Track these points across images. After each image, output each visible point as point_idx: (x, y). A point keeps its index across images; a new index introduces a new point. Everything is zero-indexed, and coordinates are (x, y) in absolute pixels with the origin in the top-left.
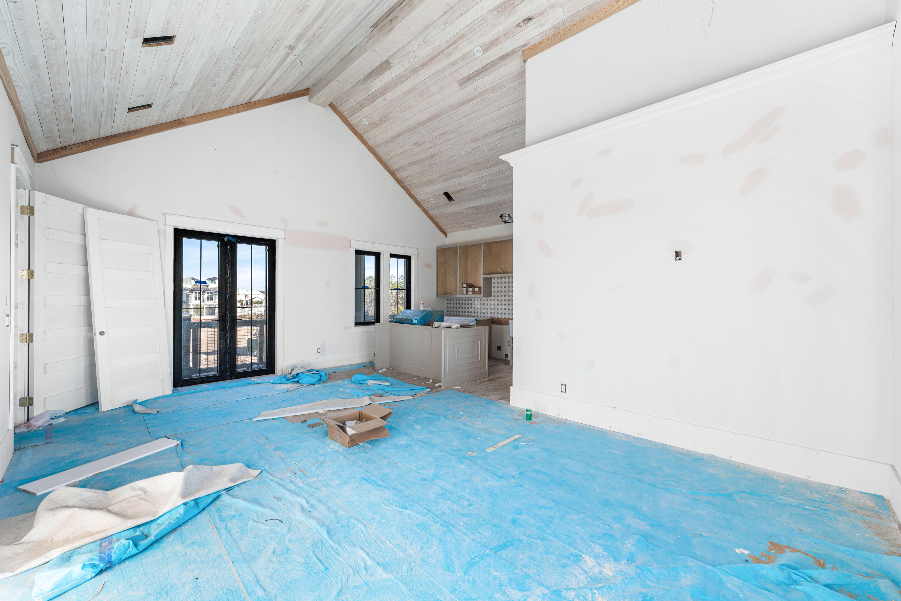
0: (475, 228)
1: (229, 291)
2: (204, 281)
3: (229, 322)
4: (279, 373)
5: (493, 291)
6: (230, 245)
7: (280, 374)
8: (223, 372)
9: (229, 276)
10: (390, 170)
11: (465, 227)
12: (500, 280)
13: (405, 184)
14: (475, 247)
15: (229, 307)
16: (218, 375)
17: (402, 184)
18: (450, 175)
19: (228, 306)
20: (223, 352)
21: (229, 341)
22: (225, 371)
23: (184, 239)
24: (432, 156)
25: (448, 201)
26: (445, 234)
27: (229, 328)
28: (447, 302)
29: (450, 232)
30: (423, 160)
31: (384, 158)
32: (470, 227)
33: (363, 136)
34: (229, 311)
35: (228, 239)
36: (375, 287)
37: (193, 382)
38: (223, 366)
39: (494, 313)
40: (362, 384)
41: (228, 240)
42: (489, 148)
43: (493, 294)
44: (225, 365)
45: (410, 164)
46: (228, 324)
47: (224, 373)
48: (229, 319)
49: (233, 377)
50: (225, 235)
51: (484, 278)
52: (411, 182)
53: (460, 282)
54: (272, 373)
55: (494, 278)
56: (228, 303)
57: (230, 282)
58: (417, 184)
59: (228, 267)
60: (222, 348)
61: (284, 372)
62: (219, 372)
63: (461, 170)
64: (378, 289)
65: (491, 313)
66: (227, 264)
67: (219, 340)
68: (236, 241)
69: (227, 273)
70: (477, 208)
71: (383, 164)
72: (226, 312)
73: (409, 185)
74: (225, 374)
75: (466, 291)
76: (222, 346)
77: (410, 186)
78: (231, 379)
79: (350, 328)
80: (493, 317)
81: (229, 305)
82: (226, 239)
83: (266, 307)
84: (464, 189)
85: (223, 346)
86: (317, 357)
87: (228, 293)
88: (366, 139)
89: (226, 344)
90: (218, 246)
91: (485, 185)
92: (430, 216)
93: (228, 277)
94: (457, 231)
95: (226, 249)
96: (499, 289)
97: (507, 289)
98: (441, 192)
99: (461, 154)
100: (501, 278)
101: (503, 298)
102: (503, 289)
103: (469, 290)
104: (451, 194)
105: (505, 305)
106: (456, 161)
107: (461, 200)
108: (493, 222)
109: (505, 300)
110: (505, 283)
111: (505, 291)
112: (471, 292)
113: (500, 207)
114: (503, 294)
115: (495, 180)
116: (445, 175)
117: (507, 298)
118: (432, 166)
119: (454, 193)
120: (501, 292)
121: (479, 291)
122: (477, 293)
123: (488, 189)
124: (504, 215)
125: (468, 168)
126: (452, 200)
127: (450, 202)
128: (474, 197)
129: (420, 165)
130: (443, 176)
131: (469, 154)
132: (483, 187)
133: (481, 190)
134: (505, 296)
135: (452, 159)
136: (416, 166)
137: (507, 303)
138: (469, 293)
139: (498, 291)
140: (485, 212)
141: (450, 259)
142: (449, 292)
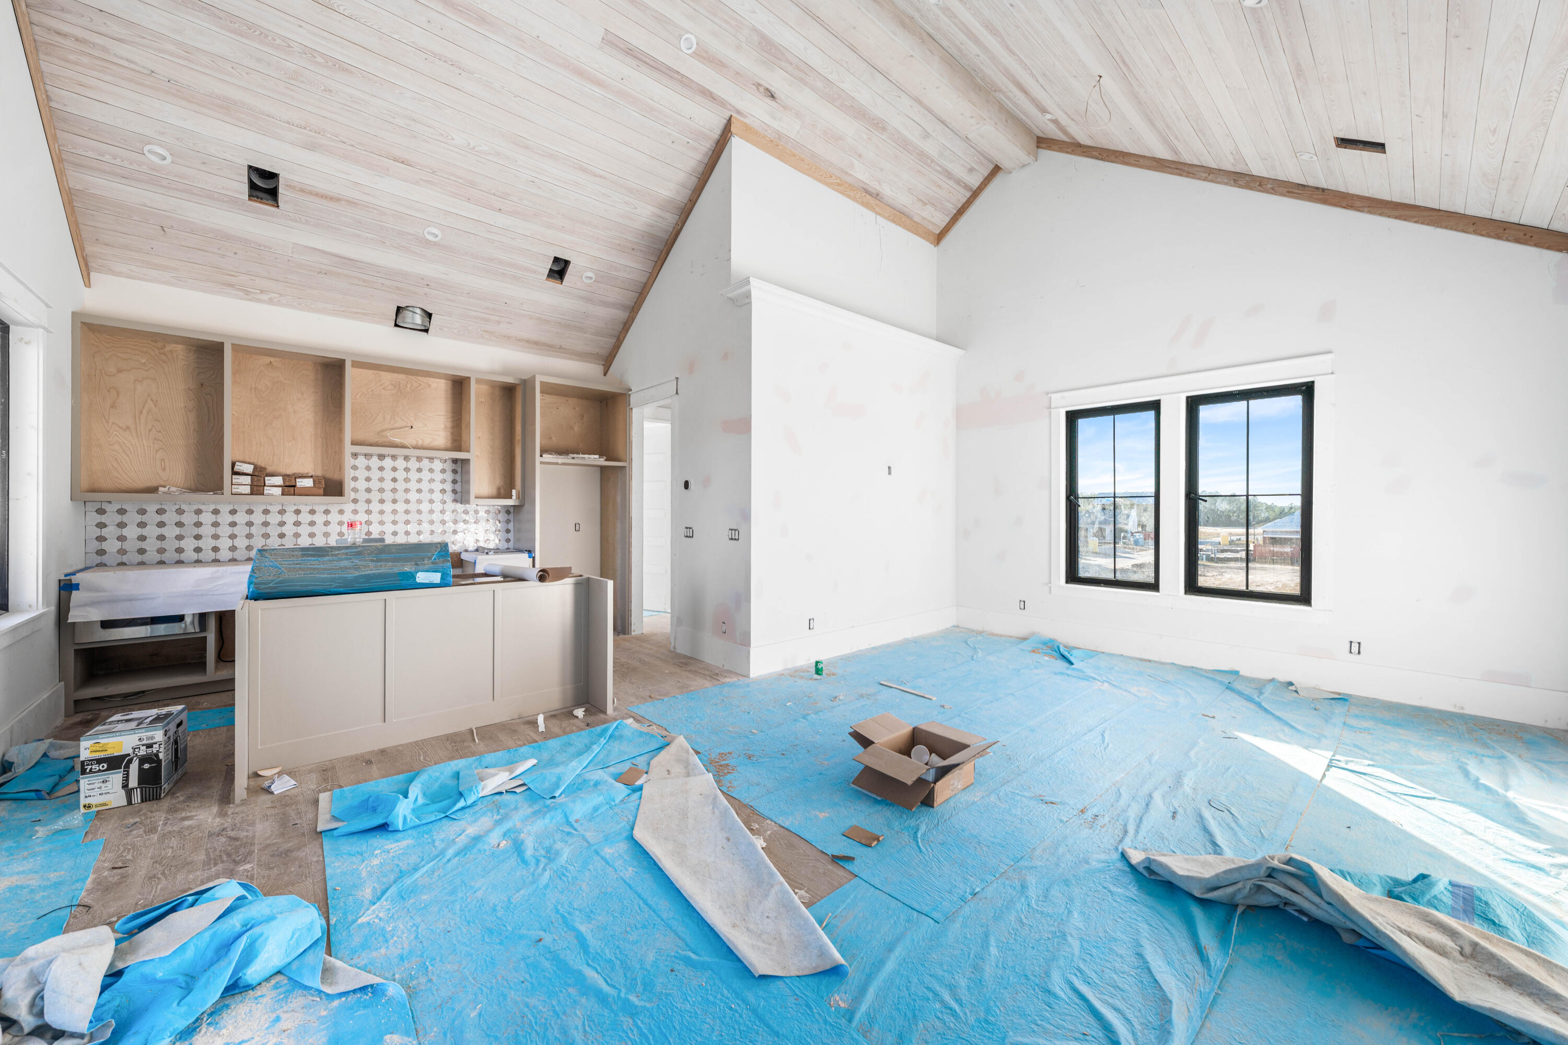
0: (271, 302)
12: (375, 462)
24: (342, 67)
25: (247, 198)
26: (85, 271)
43: (351, 495)
52: (95, 39)
53: (229, 456)
55: (355, 455)
58: (134, 67)
63: (403, 162)
70: (345, 261)
75: (252, 486)
84: (357, 204)
91: (436, 231)
96: (375, 485)
97: (401, 486)
98: (246, 159)
99: (450, 137)
100: (381, 457)
101: (388, 507)
102: (388, 485)
103: (267, 482)
104: (289, 186)
105: (394, 522)
106: (415, 137)
107: (308, 219)
108: (363, 311)
109: (394, 512)
110: (394, 469)
111: (394, 490)
112: (280, 489)
113: (427, 290)
114: (388, 496)
115: (478, 238)
116: (328, 135)
117: (401, 507)
118: (302, 82)
119: (302, 191)
120: (381, 490)
121: (320, 488)
122: (306, 492)
123: (435, 244)
124: (411, 309)
125: (433, 172)
126: (264, 201)
127: (249, 199)
128: (370, 236)
129: (244, 41)
130: (316, 132)
131: (476, 153)
132: (428, 233)
133: (411, 234)
134: (395, 501)
135: (408, 125)
136: (213, 28)
137: (401, 517)
138: (265, 492)
139: (368, 490)
140: (364, 281)
141: (113, 370)
142: (103, 484)
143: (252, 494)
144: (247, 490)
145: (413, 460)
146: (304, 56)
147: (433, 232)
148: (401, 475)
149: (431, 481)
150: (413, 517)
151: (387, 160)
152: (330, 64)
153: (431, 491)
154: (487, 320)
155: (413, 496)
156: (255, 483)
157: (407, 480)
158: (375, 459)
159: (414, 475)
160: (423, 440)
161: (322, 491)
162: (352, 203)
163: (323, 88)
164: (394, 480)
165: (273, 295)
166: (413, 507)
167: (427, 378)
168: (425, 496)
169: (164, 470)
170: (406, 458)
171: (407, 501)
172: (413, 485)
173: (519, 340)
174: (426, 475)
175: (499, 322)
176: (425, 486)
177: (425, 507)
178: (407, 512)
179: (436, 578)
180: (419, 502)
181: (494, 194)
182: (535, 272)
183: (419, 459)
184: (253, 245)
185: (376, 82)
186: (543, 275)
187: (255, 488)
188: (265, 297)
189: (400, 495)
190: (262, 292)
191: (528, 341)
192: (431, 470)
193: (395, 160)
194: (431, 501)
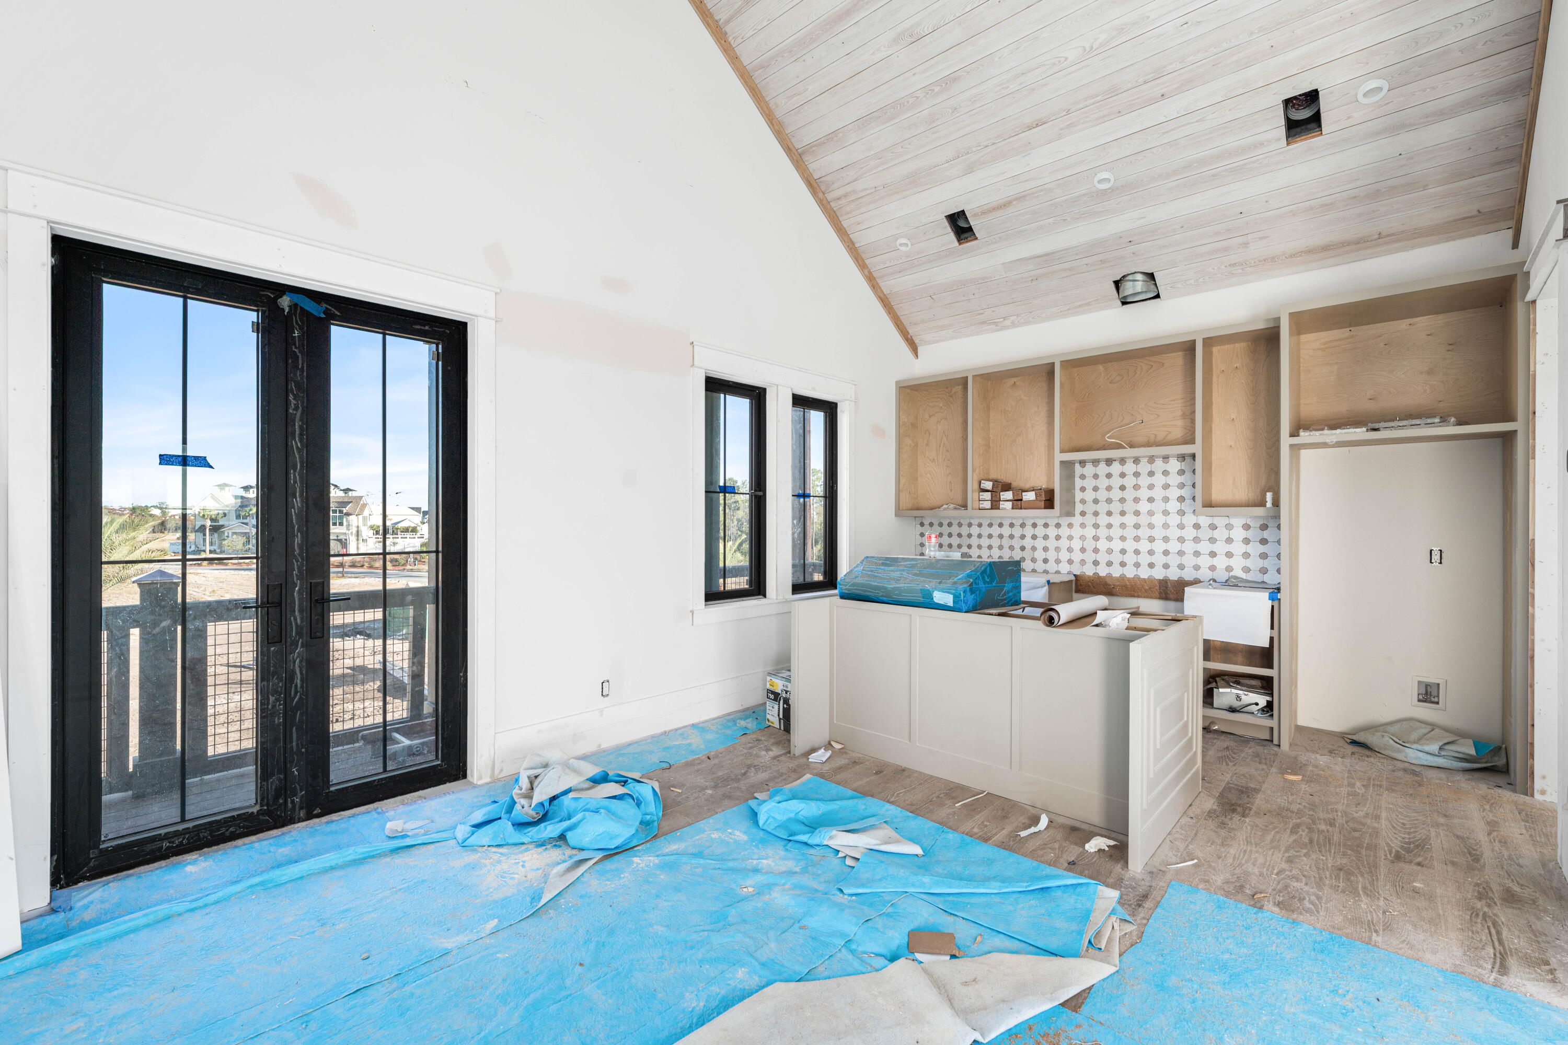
0: (1014, 325)
1: (301, 496)
2: (196, 458)
3: (301, 611)
4: (480, 778)
5: (1077, 499)
6: (301, 328)
7: (487, 779)
8: (276, 798)
9: (301, 441)
10: (791, 147)
11: (984, 323)
12: (1102, 469)
13: (830, 196)
14: (1015, 379)
15: (301, 554)
16: (255, 810)
17: (821, 195)
18: (993, 147)
19: (297, 551)
20: (279, 720)
21: (302, 680)
22: (284, 790)
23: (105, 286)
24: (951, 80)
25: (956, 243)
26: (914, 348)
27: (299, 633)
28: (920, 529)
29: (929, 343)
30: (911, 100)
31: (782, 106)
32: (996, 324)
33: (728, 28)
34: (299, 569)
35: (296, 305)
36: (751, 489)
37: (152, 852)
38: (279, 773)
39: (1083, 562)
40: (806, 843)
41: (294, 306)
42: (1183, 20)
43: (1079, 507)
44: (286, 771)
45: (863, 122)
46: (297, 618)
47: (281, 801)
48: (301, 599)
49: (318, 811)
50: (282, 289)
51: (1062, 463)
52: (849, 188)
53: (975, 475)
54: (456, 778)
55: (1083, 463)
56: (297, 540)
57: (302, 462)
58: (868, 192)
59: (296, 409)
60: (274, 706)
61: (497, 771)
62: (262, 800)
63: (1037, 125)
64: (761, 493)
65: (1070, 562)
66: (291, 397)
67: (262, 680)
68: (324, 313)
69: (290, 429)
70: (1047, 257)
71: (777, 128)
72: (287, 573)
73: (839, 199)
74: (286, 803)
75: (992, 501)
76: (272, 699)
77: (843, 201)
78: (309, 817)
79: (692, 612)
80: (1078, 573)
81: (301, 547)
82: (285, 302)
83: (437, 552)
84: (1024, 196)
85: (277, 700)
86: (601, 711)
87: (297, 502)
88: (735, 38)
89: (287, 690)
90: (256, 327)
91: (1104, 175)
92: (882, 296)
93: (296, 443)
94: (951, 338)
95: (288, 340)
96: (1102, 495)
97: (1129, 494)
98: (942, 213)
99: (1062, 59)
100: (1109, 462)
101: (1116, 520)
102: (1116, 494)
103: (1002, 497)
104: (975, 215)
105: (1123, 539)
106: (1033, 90)
107: (999, 235)
108: (1083, 302)
109: (1123, 526)
110: (1123, 475)
111: (1123, 500)
112: (1011, 503)
113: (1132, 248)
114: (1116, 507)
115: (1154, 150)
116: (974, 149)
117: (1130, 519)
118: (938, 119)
119: (983, 213)
120: (1109, 501)
121: (1041, 501)
122: (1031, 506)
123: (1113, 189)
124: (1130, 277)
125: (1068, 112)
126: (969, 239)
127: (960, 244)
128: (1050, 221)
129: (897, 120)
130: (966, 154)
131: (1096, 52)
132: (1099, 182)
133: (1084, 195)
134: (1123, 513)
135: (1021, 84)
136: (881, 128)
137: (1130, 532)
138: (1001, 506)
139: (1096, 501)
140: (1070, 269)
141: (927, 417)
142: (924, 504)
143: (992, 508)
144: (988, 505)
145: (1144, 461)
146: (928, 96)
147: (1105, 178)
148: (1129, 481)
149: (1166, 486)
150: (1144, 532)
151: (1023, 135)
152: (944, 85)
153: (1166, 500)
154: (1226, 249)
155: (1144, 507)
156: (994, 499)
157: (1136, 487)
158: (1102, 465)
159: (1144, 481)
160: (1156, 436)
161: (1042, 504)
162: (1021, 198)
163: (950, 111)
164: (1123, 488)
165: (1012, 318)
166: (1143, 520)
167: (1159, 357)
168: (1158, 506)
169: (951, 490)
170: (1136, 461)
171: (1137, 513)
172: (1144, 493)
173: (1293, 255)
174: (1159, 480)
175: (1246, 245)
176: (1158, 493)
177: (1158, 519)
178: (1137, 526)
179: (948, 599)
180: (1151, 513)
181: (1145, 83)
182: (1262, 144)
183: (1151, 460)
184: (980, 282)
185: (978, 68)
186: (1279, 139)
187: (994, 503)
188: (1008, 323)
189: (1130, 506)
190: (1004, 318)
191: (1310, 251)
192: (1166, 473)
193: (1030, 128)
194: (1166, 513)
